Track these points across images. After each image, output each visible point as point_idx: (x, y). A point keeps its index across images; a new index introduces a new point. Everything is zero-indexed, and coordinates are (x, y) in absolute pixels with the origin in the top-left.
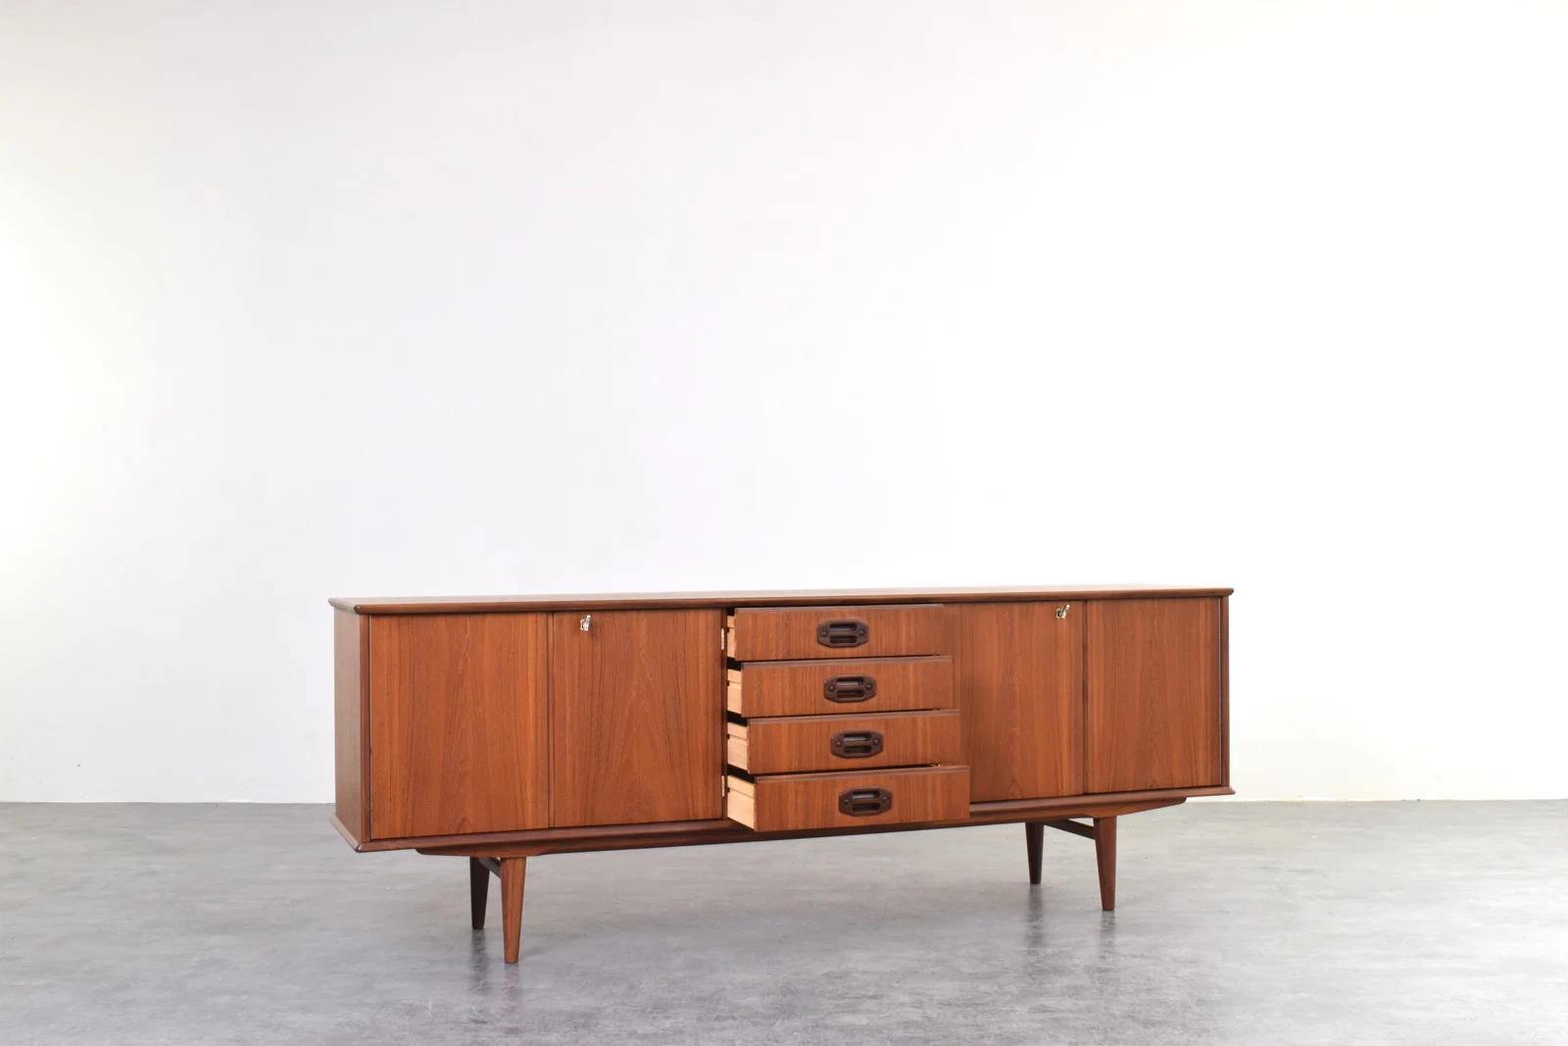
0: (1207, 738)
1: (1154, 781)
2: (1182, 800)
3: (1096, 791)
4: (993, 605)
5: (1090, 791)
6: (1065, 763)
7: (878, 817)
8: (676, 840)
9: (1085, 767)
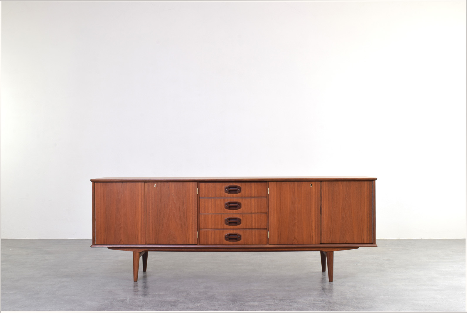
0: (367, 227)
1: (347, 241)
2: (358, 248)
3: (325, 243)
4: (288, 183)
5: (323, 243)
6: (314, 234)
7: (237, 242)
8: (183, 250)
9: (321, 235)
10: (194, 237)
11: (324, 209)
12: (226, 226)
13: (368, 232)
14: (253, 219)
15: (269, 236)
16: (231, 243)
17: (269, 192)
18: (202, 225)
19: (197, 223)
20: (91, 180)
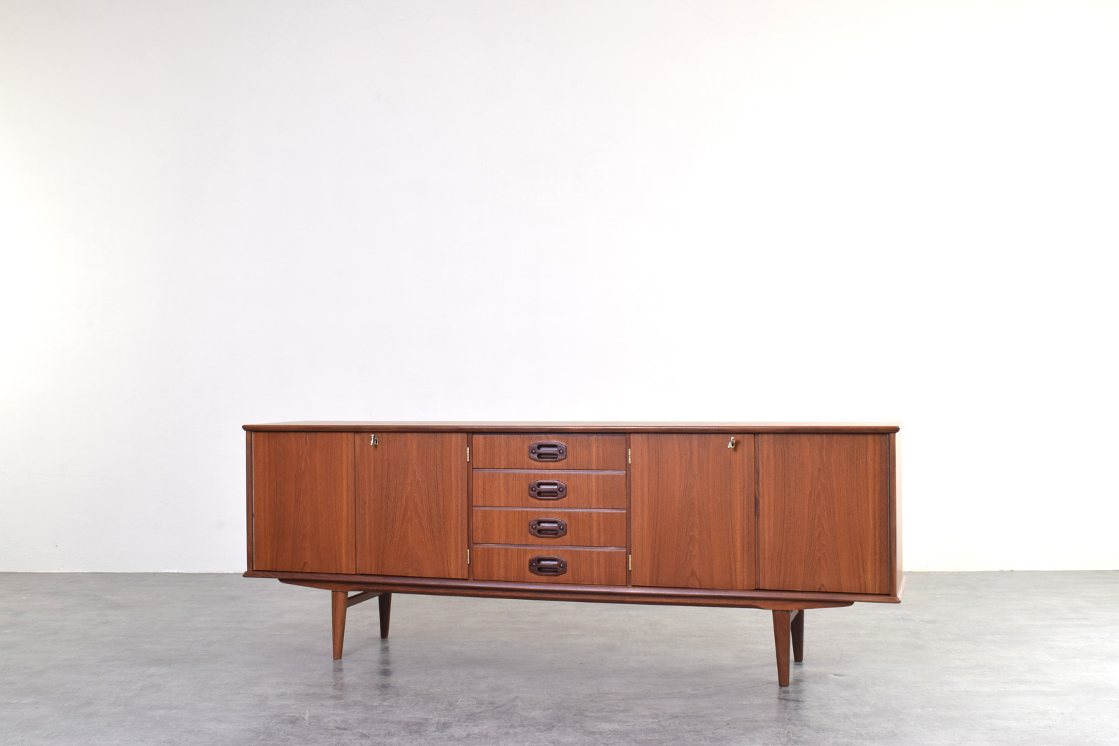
0: (875, 553)
1: (823, 585)
2: (850, 603)
3: (767, 588)
4: (675, 436)
5: (761, 588)
6: (739, 565)
7: (557, 577)
8: (436, 590)
9: (757, 568)
10: (460, 561)
11: (765, 503)
12: (531, 539)
13: (878, 564)
14: (595, 523)
15: (630, 565)
16: (543, 579)
17: (630, 459)
18: (478, 535)
19: (466, 530)
20: (245, 428)
